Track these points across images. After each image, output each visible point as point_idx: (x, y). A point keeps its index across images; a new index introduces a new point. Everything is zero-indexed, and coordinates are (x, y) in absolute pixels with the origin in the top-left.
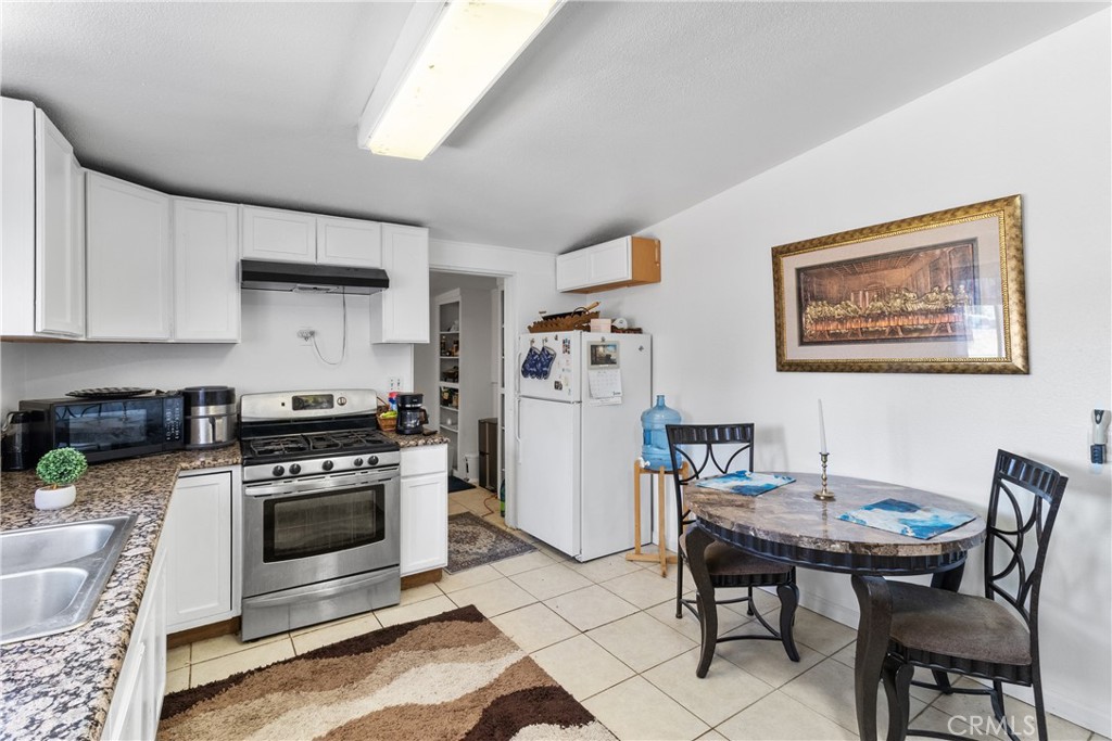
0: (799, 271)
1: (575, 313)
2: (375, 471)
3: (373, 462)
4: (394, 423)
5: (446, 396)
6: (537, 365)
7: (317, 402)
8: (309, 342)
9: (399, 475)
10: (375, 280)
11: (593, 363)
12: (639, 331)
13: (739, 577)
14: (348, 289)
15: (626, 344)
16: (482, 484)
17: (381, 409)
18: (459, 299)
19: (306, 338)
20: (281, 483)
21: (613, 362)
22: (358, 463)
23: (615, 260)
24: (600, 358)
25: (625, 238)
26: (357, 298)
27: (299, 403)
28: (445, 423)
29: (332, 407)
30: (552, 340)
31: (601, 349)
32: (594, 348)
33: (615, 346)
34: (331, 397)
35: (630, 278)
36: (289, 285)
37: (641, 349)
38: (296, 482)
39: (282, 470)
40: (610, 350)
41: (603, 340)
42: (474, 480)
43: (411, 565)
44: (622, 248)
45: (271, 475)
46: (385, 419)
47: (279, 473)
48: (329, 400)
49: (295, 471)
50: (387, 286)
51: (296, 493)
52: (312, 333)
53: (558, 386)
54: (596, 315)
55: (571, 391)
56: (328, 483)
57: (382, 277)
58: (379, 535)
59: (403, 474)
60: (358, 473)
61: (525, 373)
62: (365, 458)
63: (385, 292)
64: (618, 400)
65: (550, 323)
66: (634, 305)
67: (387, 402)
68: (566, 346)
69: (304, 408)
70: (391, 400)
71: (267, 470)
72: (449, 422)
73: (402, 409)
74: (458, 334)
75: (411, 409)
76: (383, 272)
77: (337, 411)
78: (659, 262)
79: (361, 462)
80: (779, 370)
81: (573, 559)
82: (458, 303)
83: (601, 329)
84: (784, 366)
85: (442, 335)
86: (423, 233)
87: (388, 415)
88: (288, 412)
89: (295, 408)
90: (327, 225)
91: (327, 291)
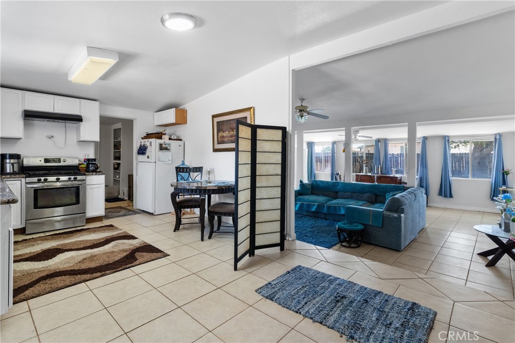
0: (217, 122)
1: (156, 133)
2: (76, 182)
3: (75, 179)
4: (85, 169)
5: (116, 166)
6: (142, 151)
7: (54, 160)
8: (51, 140)
9: (85, 183)
10: (78, 119)
11: (160, 150)
12: (181, 140)
13: (188, 206)
14: (67, 121)
15: (174, 145)
16: (129, 199)
17: (80, 164)
18: (121, 127)
19: (50, 138)
20: (40, 184)
21: (168, 150)
22: (70, 179)
23: (170, 116)
24: (162, 148)
25: (173, 109)
26: (71, 125)
27: (46, 161)
28: (116, 178)
29: (60, 162)
30: (147, 142)
31: (164, 145)
32: (161, 145)
33: (169, 145)
34: (60, 159)
35: (175, 122)
36: (43, 119)
37: (180, 146)
38: (46, 184)
39: (41, 180)
40: (166, 146)
41: (165, 142)
42: (126, 198)
43: (90, 213)
44: (172, 112)
45: (36, 181)
46: (82, 167)
47: (39, 181)
48: (59, 160)
49: (46, 180)
50: (82, 121)
51: (46, 187)
52: (52, 137)
53: (148, 157)
54: (165, 134)
55: (152, 159)
56: (58, 184)
57: (80, 118)
58: (78, 202)
59: (87, 183)
60: (70, 182)
61: (139, 153)
62: (72, 177)
63: (81, 123)
64: (170, 162)
65: (149, 136)
66: (180, 131)
67: (83, 162)
68: (151, 143)
69: (49, 162)
70: (84, 161)
71: (35, 179)
72: (118, 177)
73: (88, 164)
74: (120, 141)
75: (92, 164)
76: (81, 116)
77: (62, 164)
78: (186, 117)
79: (71, 178)
80: (213, 151)
81: (152, 214)
82: (120, 129)
83: (165, 139)
84: (215, 150)
85: (114, 141)
86: (97, 103)
87: (83, 166)
88: (42, 163)
89: (45, 162)
90: (58, 99)
91: (59, 122)
